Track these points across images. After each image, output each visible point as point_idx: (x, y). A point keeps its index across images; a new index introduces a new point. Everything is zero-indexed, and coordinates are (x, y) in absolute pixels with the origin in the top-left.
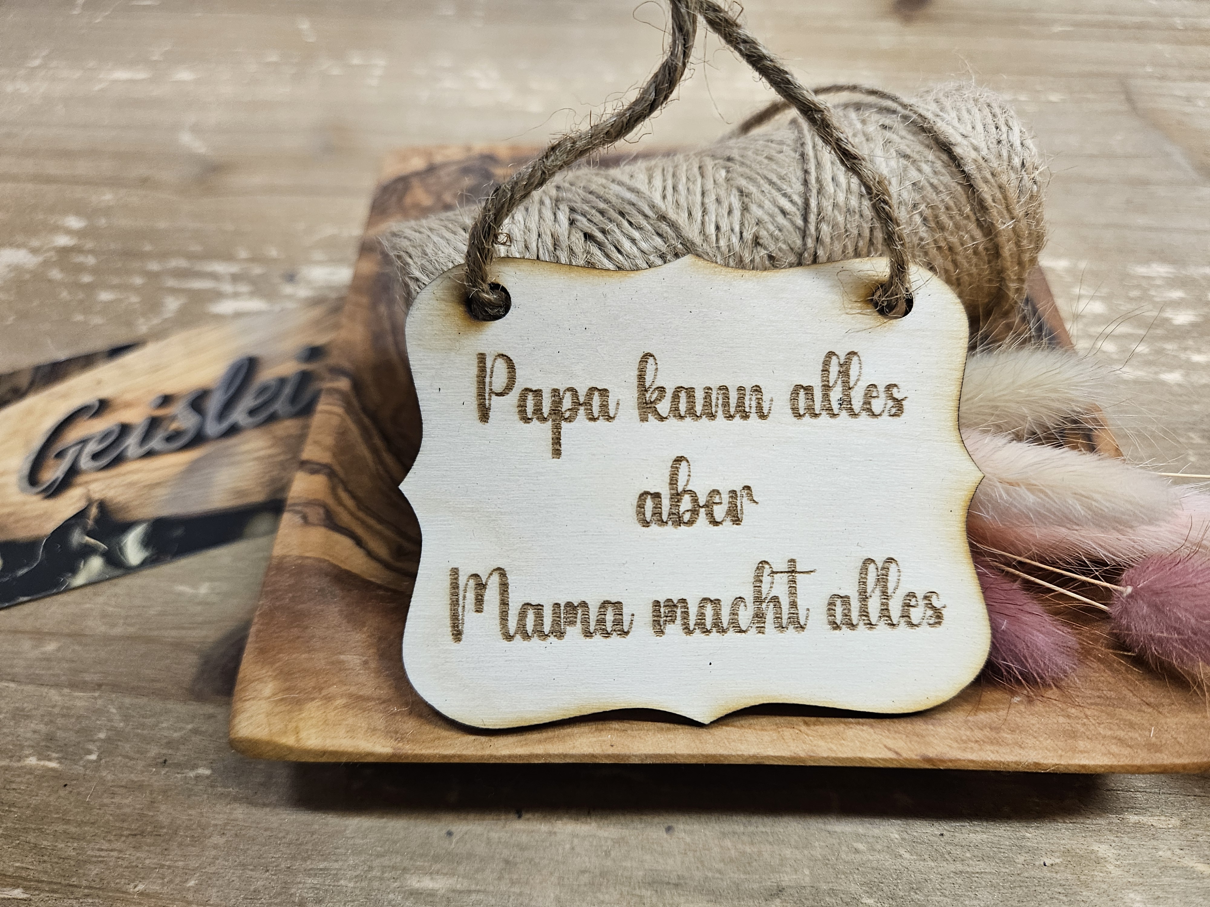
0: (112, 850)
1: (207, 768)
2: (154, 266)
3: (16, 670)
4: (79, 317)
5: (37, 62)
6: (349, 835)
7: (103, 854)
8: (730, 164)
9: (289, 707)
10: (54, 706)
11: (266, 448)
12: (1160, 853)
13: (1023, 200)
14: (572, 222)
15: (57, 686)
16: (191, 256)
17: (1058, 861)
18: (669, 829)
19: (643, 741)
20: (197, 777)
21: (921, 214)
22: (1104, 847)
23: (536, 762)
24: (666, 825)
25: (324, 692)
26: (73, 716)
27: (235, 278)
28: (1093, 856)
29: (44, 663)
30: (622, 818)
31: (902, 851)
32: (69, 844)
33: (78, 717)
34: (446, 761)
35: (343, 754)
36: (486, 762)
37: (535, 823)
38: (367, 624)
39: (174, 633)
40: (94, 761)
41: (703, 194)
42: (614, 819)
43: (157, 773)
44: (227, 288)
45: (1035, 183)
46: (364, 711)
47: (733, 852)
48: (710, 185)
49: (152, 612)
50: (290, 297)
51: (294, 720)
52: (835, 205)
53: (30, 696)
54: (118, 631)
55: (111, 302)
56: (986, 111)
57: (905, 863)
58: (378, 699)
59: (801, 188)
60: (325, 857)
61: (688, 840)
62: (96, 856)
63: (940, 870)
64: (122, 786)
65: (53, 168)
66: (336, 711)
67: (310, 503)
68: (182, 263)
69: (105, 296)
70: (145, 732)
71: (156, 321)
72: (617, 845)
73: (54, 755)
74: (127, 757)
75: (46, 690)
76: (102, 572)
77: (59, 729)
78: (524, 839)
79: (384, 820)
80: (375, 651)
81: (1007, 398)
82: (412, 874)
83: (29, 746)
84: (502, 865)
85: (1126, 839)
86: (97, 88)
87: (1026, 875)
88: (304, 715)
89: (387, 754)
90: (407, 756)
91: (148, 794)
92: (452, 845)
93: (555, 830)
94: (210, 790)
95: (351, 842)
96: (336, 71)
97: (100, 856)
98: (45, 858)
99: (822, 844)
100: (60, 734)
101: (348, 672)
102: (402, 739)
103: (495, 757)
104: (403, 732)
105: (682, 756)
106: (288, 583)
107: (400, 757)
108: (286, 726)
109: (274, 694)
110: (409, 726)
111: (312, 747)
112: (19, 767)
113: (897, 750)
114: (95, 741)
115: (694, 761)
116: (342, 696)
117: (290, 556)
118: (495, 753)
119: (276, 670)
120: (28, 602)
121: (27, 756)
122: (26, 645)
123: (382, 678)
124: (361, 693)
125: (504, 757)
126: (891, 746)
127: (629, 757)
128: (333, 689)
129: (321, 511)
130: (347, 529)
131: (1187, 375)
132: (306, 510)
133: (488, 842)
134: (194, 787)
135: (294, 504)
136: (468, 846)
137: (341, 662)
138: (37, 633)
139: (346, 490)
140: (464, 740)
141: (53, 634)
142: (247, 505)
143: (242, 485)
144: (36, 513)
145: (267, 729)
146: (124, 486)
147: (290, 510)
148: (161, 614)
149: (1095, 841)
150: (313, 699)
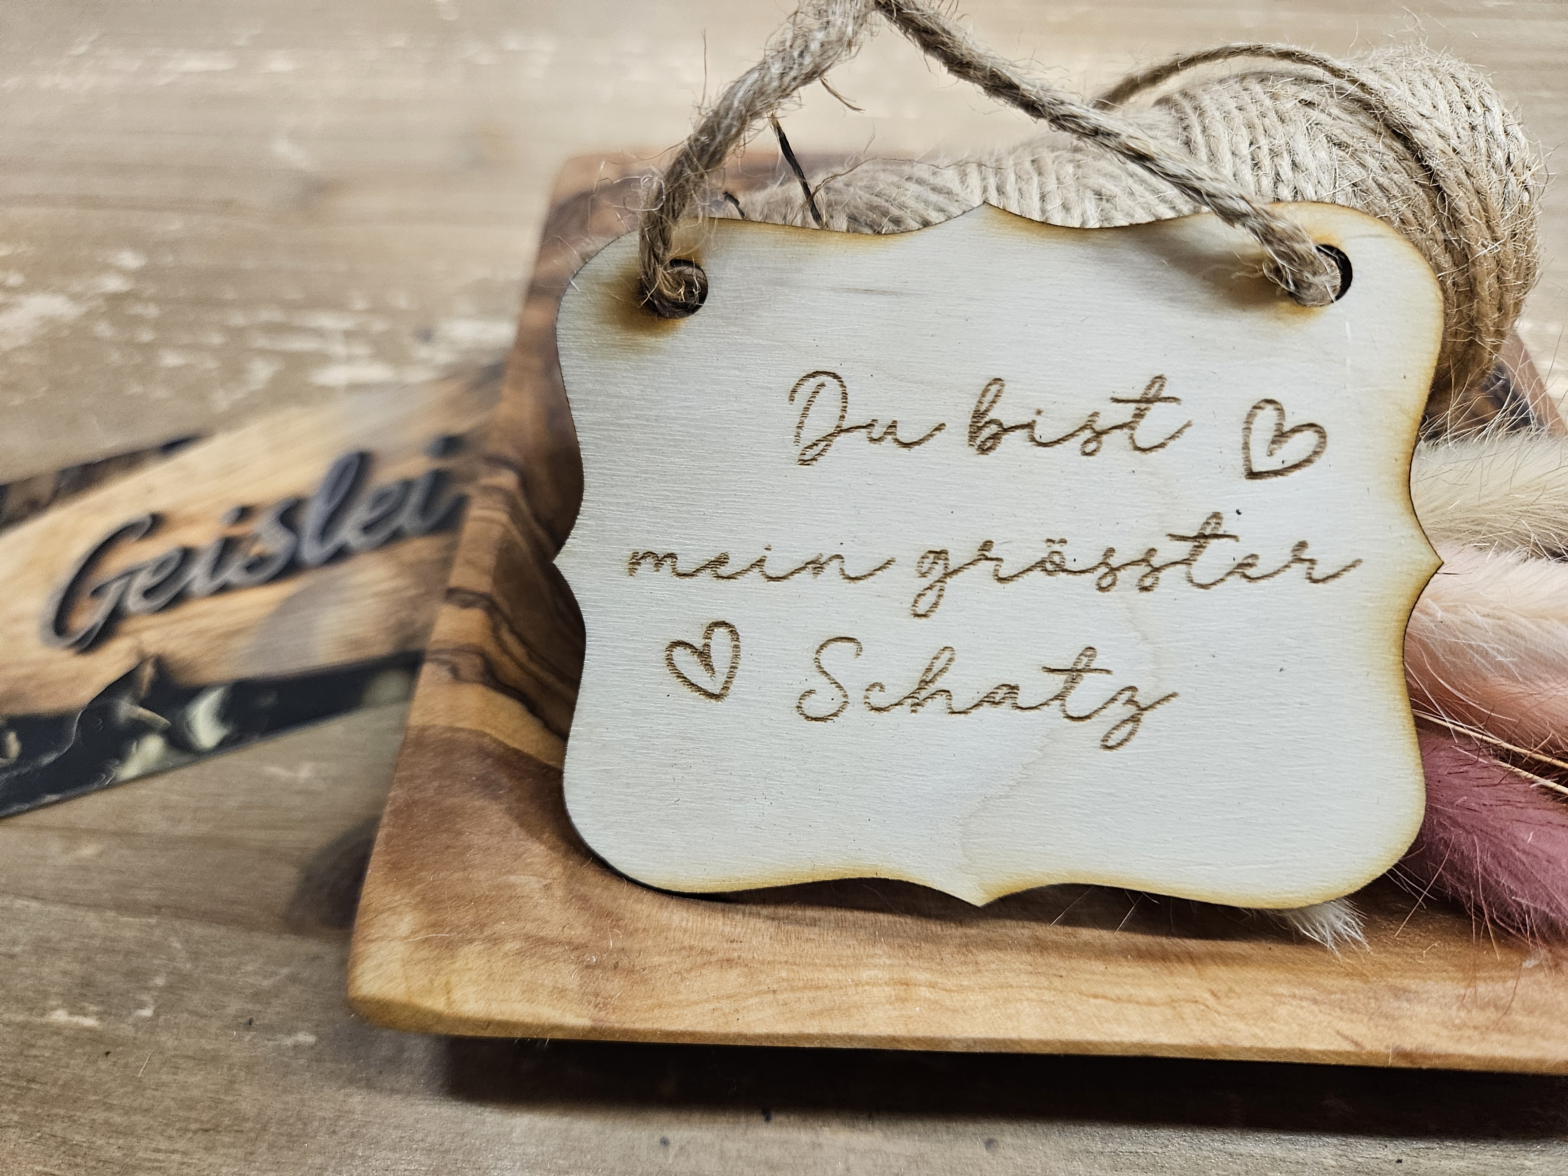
0: (173, 1152)
1: (311, 1033)
2: (238, 319)
3: (40, 882)
4: (136, 389)
5: (83, 49)
6: (515, 1141)
7: (161, 1156)
8: (1078, 156)
9: (435, 953)
10: (93, 937)
15: (96, 906)
16: (288, 306)
18: (990, 1144)
19: (969, 1017)
20: (295, 1047)
23: (807, 1046)
24: (987, 1137)
25: (487, 932)
26: (119, 951)
27: (349, 336)
29: (80, 873)
32: (112, 1141)
33: (127, 954)
34: (671, 1041)
35: (516, 1025)
36: (731, 1043)
39: (262, 835)
40: (151, 1019)
41: (1043, 198)
43: (239, 1039)
44: (339, 349)
45: (1526, 188)
46: (548, 962)
48: (1051, 185)
49: (232, 803)
50: (424, 363)
51: (442, 973)
53: (59, 921)
54: (185, 829)
55: (180, 367)
56: (1451, 85)
58: (569, 943)
62: (150, 1160)
64: (187, 1057)
65: (103, 187)
66: (506, 960)
67: (460, 650)
68: (276, 315)
69: (171, 359)
70: (222, 977)
72: (914, 1167)
73: (93, 1008)
74: (194, 1013)
75: (81, 913)
76: (164, 759)
77: (99, 969)
78: (775, 1153)
80: (561, 870)
81: (1493, 506)
83: (57, 994)
86: (163, 81)
88: (457, 964)
89: (583, 1029)
90: (612, 1031)
91: (225, 1070)
92: (670, 1160)
93: (825, 1138)
94: (314, 1066)
95: (519, 1150)
96: (486, 59)
97: (156, 1160)
98: (79, 1160)
100: (100, 977)
101: (522, 901)
102: (605, 1004)
103: (745, 1037)
104: (606, 995)
105: (1030, 1042)
106: (430, 768)
107: (602, 1031)
108: (431, 981)
109: (414, 933)
110: (614, 986)
111: (470, 1014)
112: (41, 1025)
113: (1355, 1039)
114: (148, 989)
115: (1047, 1050)
116: (514, 937)
117: (434, 726)
118: (745, 1030)
119: (417, 895)
120: (57, 802)
121: (54, 1009)
122: (55, 847)
123: (572, 912)
124: (541, 934)
125: (759, 1036)
126: (1348, 1033)
127: (948, 1042)
128: (501, 927)
129: (478, 661)
130: (515, 689)
132: (457, 660)
133: (722, 1156)
134: (291, 1061)
135: (439, 652)
136: (693, 1161)
137: (511, 886)
138: (70, 830)
139: (513, 632)
140: (698, 1009)
141: (93, 832)
142: (365, 661)
143: (357, 632)
144: (66, 675)
145: (404, 985)
146: (189, 635)
147: (432, 660)
148: (246, 806)
150: (471, 941)
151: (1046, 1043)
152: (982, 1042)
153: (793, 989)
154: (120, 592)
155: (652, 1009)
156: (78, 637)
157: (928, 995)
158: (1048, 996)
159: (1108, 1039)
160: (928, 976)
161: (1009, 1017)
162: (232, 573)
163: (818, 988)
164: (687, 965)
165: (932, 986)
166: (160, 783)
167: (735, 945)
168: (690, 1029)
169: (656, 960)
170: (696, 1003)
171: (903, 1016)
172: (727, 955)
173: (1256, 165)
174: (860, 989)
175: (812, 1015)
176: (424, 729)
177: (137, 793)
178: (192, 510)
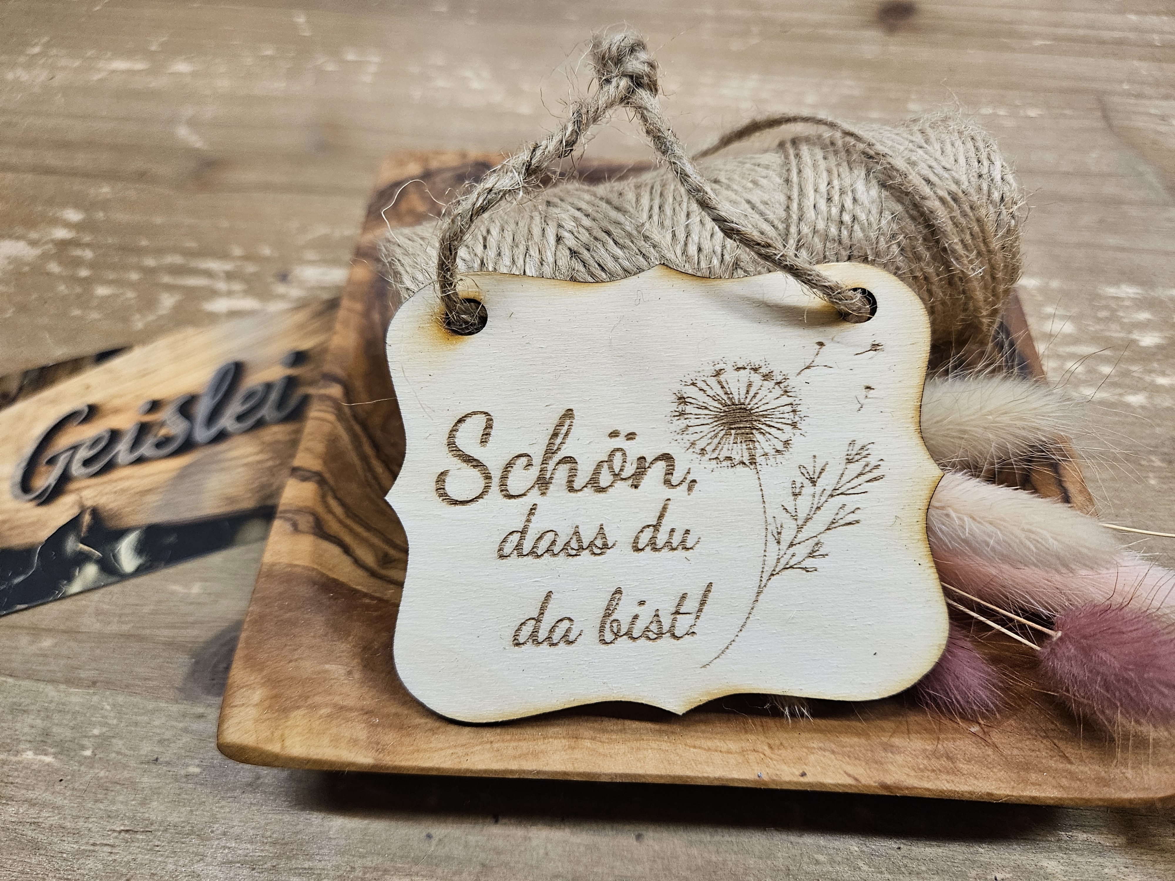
0: (105, 845)
1: (198, 766)
2: (150, 262)
3: (14, 665)
4: (76, 312)
5: (36, 50)
6: (332, 836)
7: (97, 848)
9: (276, 715)
10: (51, 702)
11: (257, 453)
12: (1106, 870)
13: (1000, 234)
14: (559, 239)
15: (52, 681)
16: (186, 253)
17: (1008, 876)
18: (639, 837)
19: (613, 760)
20: (187, 775)
21: (899, 244)
22: (1053, 863)
23: (511, 777)
24: (637, 833)
25: (310, 701)
26: (68, 712)
27: (230, 276)
28: (1042, 872)
29: (41, 659)
30: (594, 827)
31: (861, 864)
33: (74, 713)
34: (424, 773)
35: (325, 762)
36: (462, 775)
37: (511, 828)
38: (352, 634)
39: (166, 632)
40: (89, 757)
41: (688, 215)
42: (586, 827)
43: (150, 771)
45: (1013, 217)
46: (347, 722)
47: (699, 860)
49: (146, 610)
50: (282, 297)
51: (280, 727)
52: (815, 232)
53: (27, 691)
54: (114, 628)
55: (109, 297)
56: (970, 144)
57: (864, 875)
58: (362, 710)
59: (784, 215)
60: (310, 857)
61: (657, 848)
62: (90, 851)
64: (114, 783)
65: (52, 159)
66: (321, 720)
67: (300, 511)
68: (177, 259)
69: (102, 291)
71: (151, 318)
72: (589, 851)
73: (51, 750)
74: (120, 754)
75: (42, 686)
76: (98, 580)
77: (54, 724)
78: (500, 843)
79: (366, 822)
80: (359, 661)
81: (974, 422)
82: (392, 875)
83: (26, 741)
84: (478, 868)
85: (1074, 856)
86: (96, 77)
88: (289, 723)
89: (369, 765)
90: (388, 767)
92: (432, 847)
93: (530, 835)
94: (200, 788)
95: (334, 842)
96: (331, 67)
97: (93, 851)
99: (784, 854)
100: (55, 729)
101: (333, 682)
102: (383, 750)
103: (471, 771)
104: (384, 743)
105: (651, 776)
106: (277, 591)
107: (380, 767)
108: (272, 734)
109: (262, 702)
110: (390, 738)
111: (298, 755)
112: (16, 762)
113: (856, 776)
114: (89, 737)
115: (662, 781)
116: (327, 705)
117: (279, 563)
118: (472, 767)
119: (265, 677)
120: (26, 609)
121: (24, 751)
122: (24, 640)
123: (365, 689)
124: (345, 704)
125: (480, 771)
126: (851, 772)
127: (600, 775)
128: (318, 699)
129: (311, 519)
130: (335, 537)
131: (1151, 397)
132: (297, 517)
133: (466, 845)
134: (184, 785)
135: (285, 511)
136: (447, 849)
137: (326, 671)
138: (34, 629)
139: (336, 497)
140: (443, 753)
141: (50, 630)
142: (237, 512)
143: (232, 491)
144: (30, 520)
145: (254, 736)
146: (115, 492)
147: (281, 518)
148: (154, 613)
149: (1045, 857)
150: (298, 708)
151: (661, 777)
152: (621, 775)
155: (413, 752)
156: (37, 493)
157: (589, 745)
158: (665, 746)
159: (700, 775)
161: (639, 760)
162: (146, 449)
164: (437, 725)
165: (593, 739)
166: (96, 596)
168: (437, 766)
170: (442, 749)
171: (572, 758)
173: (829, 200)
175: (515, 758)
176: (273, 565)
177: (79, 603)
178: (117, 402)
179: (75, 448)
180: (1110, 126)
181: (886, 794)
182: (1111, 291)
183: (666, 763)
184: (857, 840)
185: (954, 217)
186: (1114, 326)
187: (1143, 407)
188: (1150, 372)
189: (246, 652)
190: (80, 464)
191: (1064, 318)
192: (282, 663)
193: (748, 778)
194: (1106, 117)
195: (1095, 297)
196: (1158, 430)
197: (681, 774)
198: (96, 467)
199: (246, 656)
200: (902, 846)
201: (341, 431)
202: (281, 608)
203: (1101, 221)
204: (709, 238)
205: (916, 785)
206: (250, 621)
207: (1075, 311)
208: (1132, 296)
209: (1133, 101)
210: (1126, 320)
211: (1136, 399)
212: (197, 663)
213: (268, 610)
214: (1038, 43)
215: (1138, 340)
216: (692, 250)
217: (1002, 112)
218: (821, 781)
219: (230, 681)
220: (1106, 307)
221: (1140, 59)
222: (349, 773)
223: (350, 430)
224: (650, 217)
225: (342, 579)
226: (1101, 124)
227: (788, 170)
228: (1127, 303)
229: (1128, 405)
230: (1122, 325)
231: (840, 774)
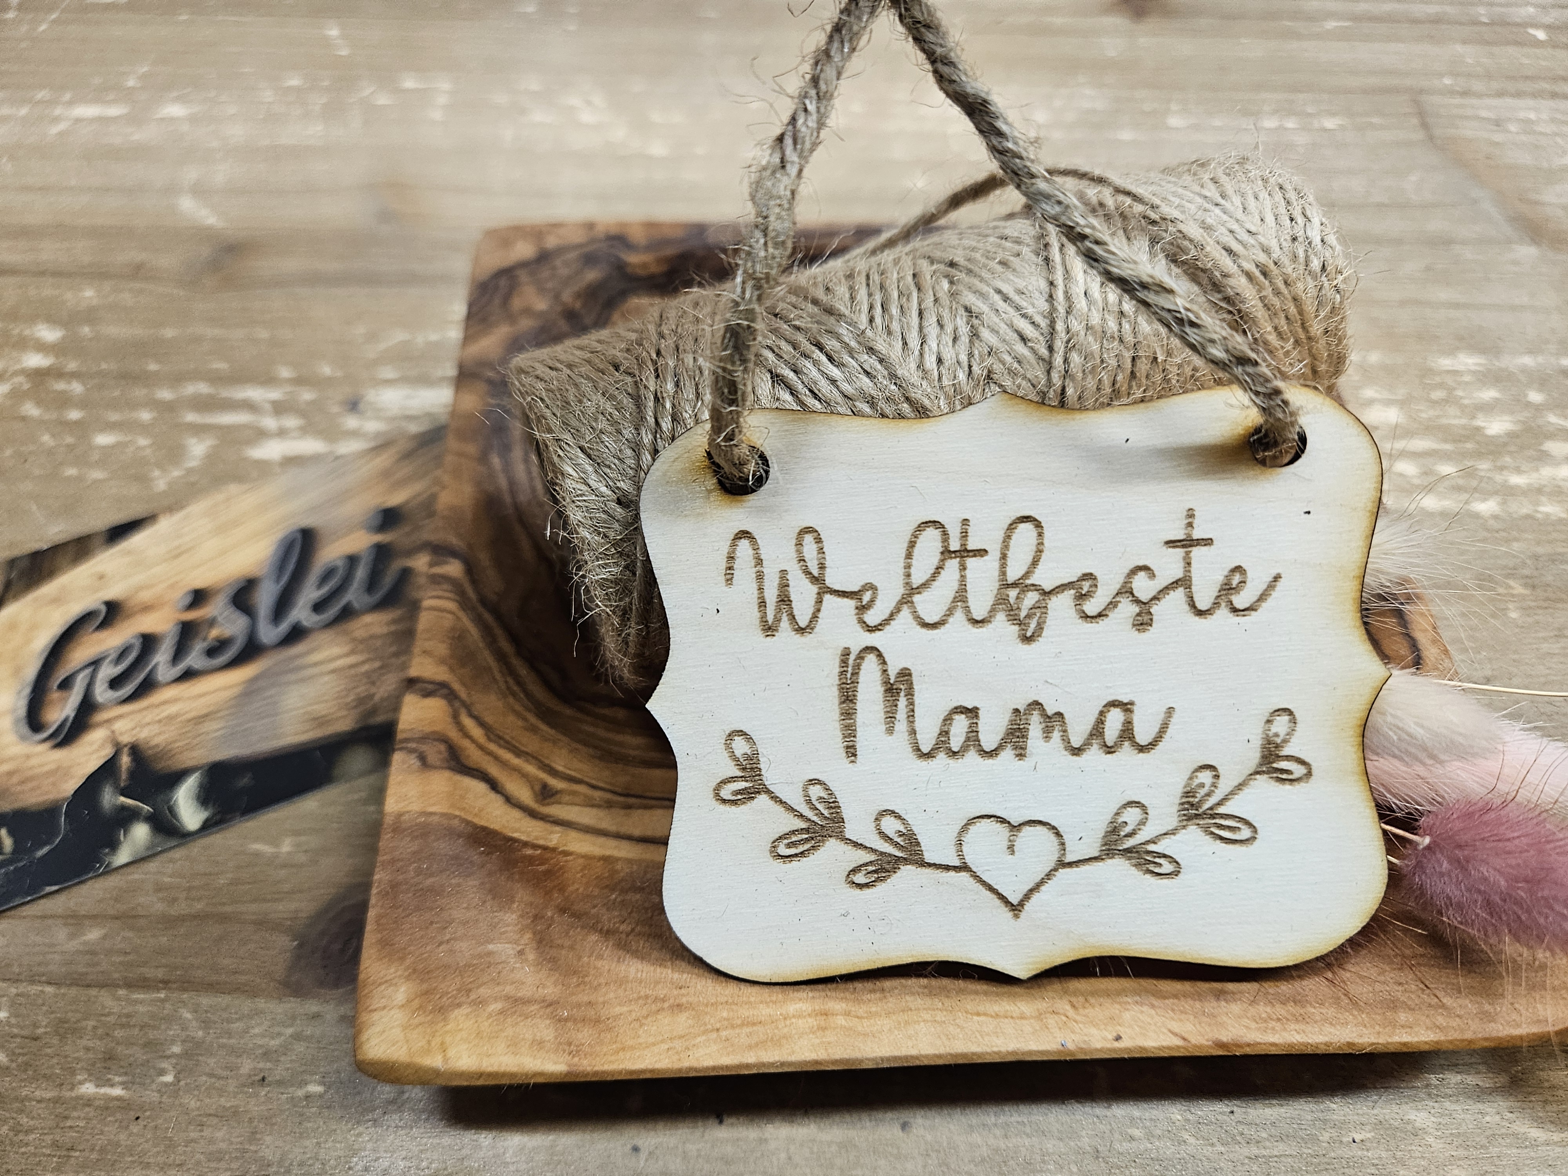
1: (320, 1083)
2: (165, 394)
3: (51, 967)
4: (71, 471)
6: (508, 1160)
8: (953, 271)
9: (430, 1018)
10: (108, 1015)
12: (1488, 1118)
13: (1322, 314)
15: (108, 986)
16: (216, 379)
17: (1369, 1135)
18: (904, 1126)
19: (877, 1040)
20: (307, 1097)
22: (1423, 1115)
23: (746, 1073)
24: (902, 1121)
25: (473, 996)
26: (134, 1026)
27: (279, 408)
28: (1409, 1127)
29: (87, 957)
30: (848, 1117)
31: (1186, 1136)
33: (142, 1027)
34: (634, 1077)
35: (503, 1075)
36: (684, 1076)
37: (741, 1129)
38: (516, 900)
39: (254, 907)
40: (171, 1084)
41: (921, 314)
42: (837, 1118)
43: (256, 1095)
44: (269, 422)
45: (1338, 291)
46: (526, 1018)
47: (985, 1149)
48: (929, 302)
49: (222, 880)
50: (353, 433)
51: (438, 1034)
52: (1088, 328)
53: (75, 1002)
54: (182, 908)
55: (114, 447)
56: (1278, 197)
57: (1191, 1150)
58: (543, 1001)
59: (1046, 307)
61: (929, 1137)
63: (1231, 1156)
64: (210, 1115)
66: (491, 1020)
67: (424, 738)
68: (202, 388)
69: (103, 439)
70: (232, 1041)
71: (176, 473)
72: (843, 1150)
73: (117, 1079)
74: (211, 1075)
75: (94, 993)
76: (152, 845)
77: (118, 1044)
78: (729, 1149)
80: (532, 936)
83: (82, 1068)
85: (1447, 1104)
86: (55, 129)
87: (1333, 1155)
88: (449, 1027)
89: (561, 1073)
90: (585, 1073)
91: (246, 1123)
92: (641, 1164)
93: (767, 1135)
94: (326, 1112)
95: (512, 1168)
96: (383, 100)
99: (1090, 1132)
100: (120, 1050)
101: (500, 967)
102: (577, 1051)
103: (696, 1070)
104: (578, 1042)
105: (926, 1056)
106: (409, 850)
107: (577, 1075)
108: (429, 1042)
109: (409, 1001)
110: (584, 1035)
111: (464, 1068)
112: (72, 1098)
113: (1184, 1035)
114: (168, 1057)
115: (940, 1062)
116: (496, 999)
117: (408, 812)
118: (695, 1064)
119: (408, 968)
120: (57, 892)
121: (81, 1083)
122: (60, 934)
123: (544, 973)
124: (519, 995)
125: (707, 1068)
126: (1177, 1030)
127: (861, 1061)
128: (483, 991)
129: (442, 747)
130: (477, 770)
131: (1504, 503)
132: (424, 748)
133: (685, 1156)
134: (305, 1110)
135: (407, 740)
136: (661, 1163)
137: (490, 954)
138: (72, 917)
139: (472, 715)
140: (656, 1049)
141: (95, 917)
142: (330, 736)
143: (321, 709)
144: (46, 768)
145: (405, 1048)
146: (160, 721)
147: (401, 749)
148: (235, 882)
149: (1411, 1108)
150: (459, 1005)
151: (940, 1056)
152: (888, 1059)
153: (733, 1027)
154: (86, 681)
155: (617, 1052)
156: (51, 731)
157: (844, 1022)
158: (940, 1016)
159: (989, 1050)
160: (844, 1005)
161: (910, 1037)
162: (194, 659)
163: (754, 1024)
164: (645, 1012)
165: (847, 1014)
166: (152, 866)
167: (683, 991)
168: (650, 1067)
169: (618, 1010)
170: (654, 1044)
171: (824, 1043)
172: (677, 1001)
174: (788, 1022)
175: (750, 1047)
176: (400, 815)
177: (130, 878)
178: (145, 596)
179: (95, 663)
180: (1431, 138)
181: (1221, 1053)
182: (1446, 363)
183: (944, 1038)
184: (1179, 1106)
185: (1265, 297)
186: (1452, 410)
187: (1496, 517)
188: (1502, 468)
189: (379, 936)
190: (106, 685)
191: (1388, 403)
192: (428, 948)
193: (1049, 1048)
194: (1425, 126)
195: (1428, 371)
196: (1516, 545)
197: (965, 1051)
198: (128, 689)
199: (380, 941)
200: (1235, 1109)
201: (467, 622)
202: (419, 872)
203: (1428, 269)
204: (950, 343)
205: (1258, 1040)
206: (378, 893)
207: (1401, 392)
208: (1473, 368)
209: (1457, 101)
210: (1466, 402)
211: (1486, 507)
212: (301, 946)
213: (401, 877)
214: (1331, 25)
215: (1483, 428)
216: (930, 362)
217: (1291, 124)
218: (1141, 1044)
219: (362, 976)
220: (1441, 385)
221: (1464, 42)
222: (536, 1085)
223: (479, 620)
224: (871, 320)
225: (494, 826)
226: (1420, 135)
227: (1046, 245)
228: (1467, 378)
229: (1477, 516)
230: (1463, 408)
231: (1164, 1033)
